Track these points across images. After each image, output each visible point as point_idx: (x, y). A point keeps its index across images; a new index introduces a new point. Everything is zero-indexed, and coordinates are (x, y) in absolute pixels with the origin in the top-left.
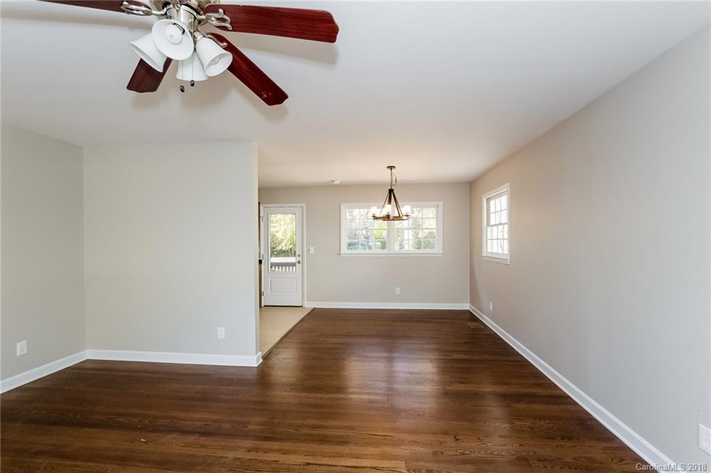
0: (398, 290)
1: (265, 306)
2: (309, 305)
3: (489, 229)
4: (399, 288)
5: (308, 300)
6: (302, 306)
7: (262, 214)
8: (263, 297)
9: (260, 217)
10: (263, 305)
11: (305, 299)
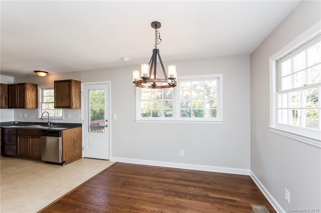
0: (182, 152)
1: (85, 158)
2: (114, 160)
3: (279, 96)
4: (183, 151)
5: (112, 156)
6: (108, 160)
7: (82, 90)
8: (83, 151)
9: (80, 92)
10: (83, 157)
11: (111, 155)
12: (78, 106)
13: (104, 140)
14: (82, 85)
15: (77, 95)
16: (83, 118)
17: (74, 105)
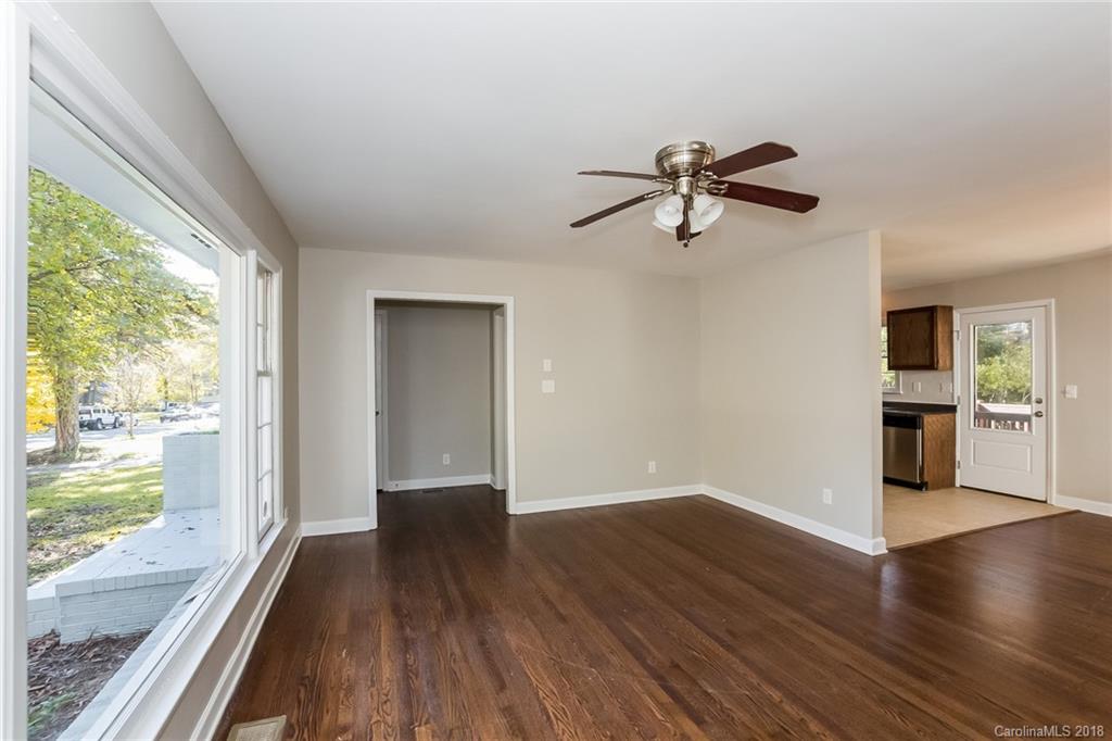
1: (962, 487)
2: (1061, 502)
5: (1058, 493)
6: (1045, 502)
7: (956, 327)
8: (958, 472)
9: (952, 332)
10: (958, 485)
11: (1054, 491)
12: (948, 363)
13: (1029, 449)
14: (956, 315)
15: (946, 339)
16: (958, 392)
17: (940, 361)
